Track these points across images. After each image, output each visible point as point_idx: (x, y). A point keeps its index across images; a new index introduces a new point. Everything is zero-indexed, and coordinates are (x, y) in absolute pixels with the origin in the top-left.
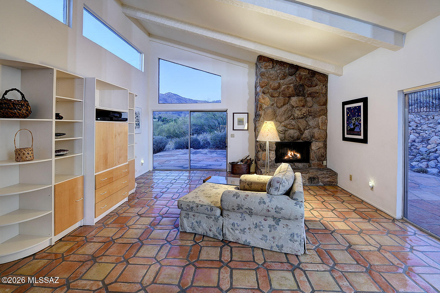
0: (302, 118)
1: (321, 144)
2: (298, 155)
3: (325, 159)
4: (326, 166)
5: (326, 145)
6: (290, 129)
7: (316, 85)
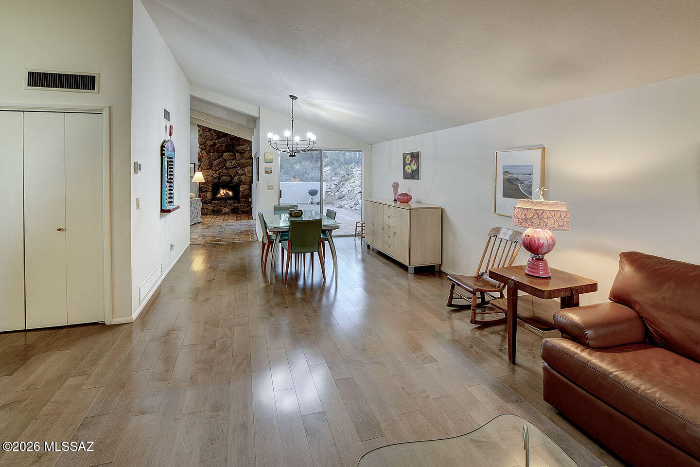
0: (232, 168)
1: (247, 187)
2: (230, 193)
3: (251, 197)
4: (251, 202)
5: (251, 187)
6: (224, 176)
7: (243, 145)
